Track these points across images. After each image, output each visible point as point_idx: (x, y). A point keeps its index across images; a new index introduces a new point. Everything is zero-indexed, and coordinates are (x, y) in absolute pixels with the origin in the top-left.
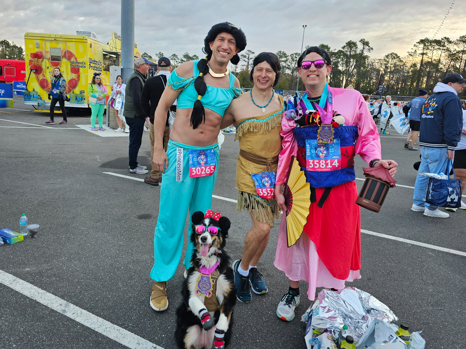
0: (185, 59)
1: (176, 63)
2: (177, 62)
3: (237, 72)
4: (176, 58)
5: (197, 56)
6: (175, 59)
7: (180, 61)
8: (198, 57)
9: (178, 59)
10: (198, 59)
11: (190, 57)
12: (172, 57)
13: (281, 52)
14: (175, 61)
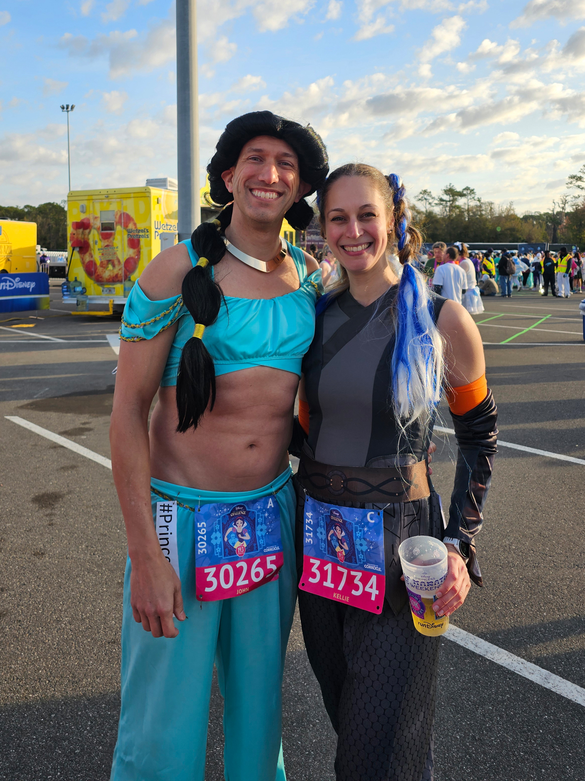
0: (448, 197)
1: (428, 206)
2: (430, 204)
3: (566, 212)
4: (428, 198)
5: (472, 188)
6: (426, 199)
7: (436, 202)
8: (473, 190)
9: (433, 198)
10: (473, 193)
11: (457, 192)
12: (421, 195)
14: (428, 203)
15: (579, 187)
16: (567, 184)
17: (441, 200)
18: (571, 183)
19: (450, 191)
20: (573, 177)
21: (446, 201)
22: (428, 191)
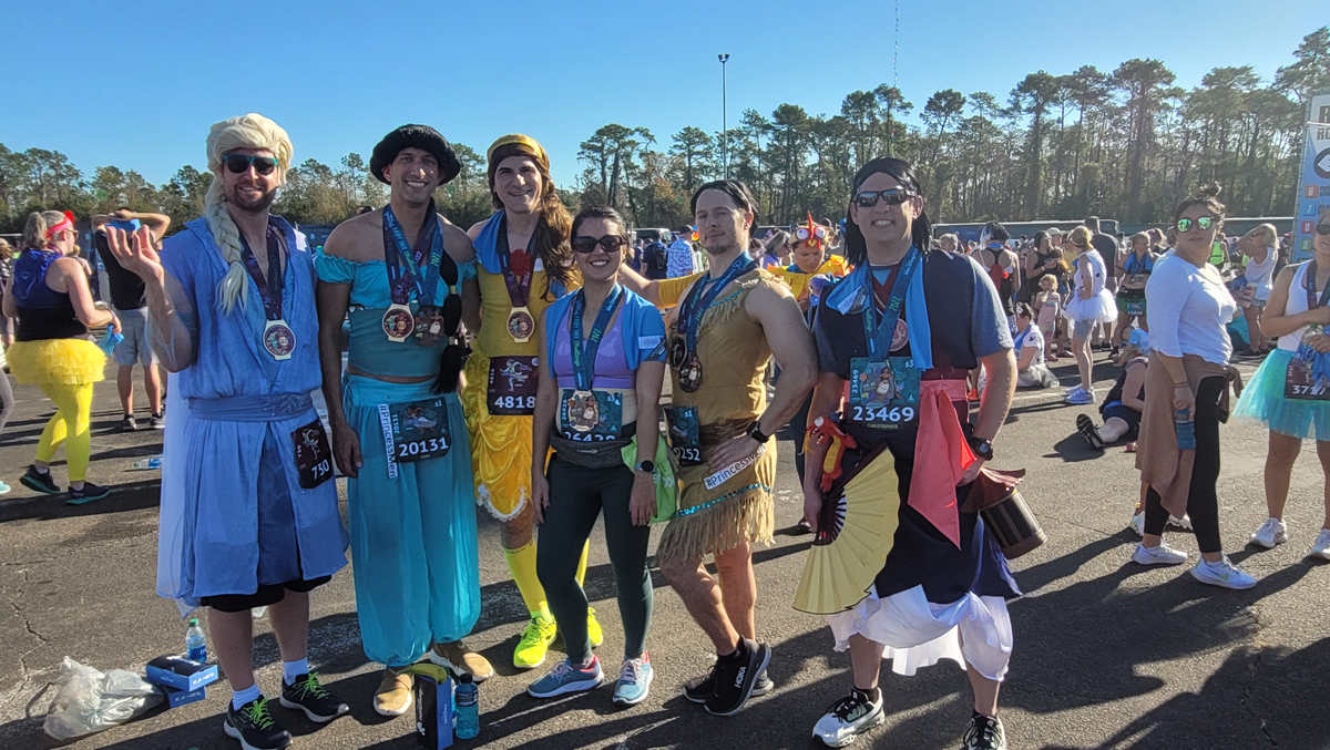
13: (688, 129)
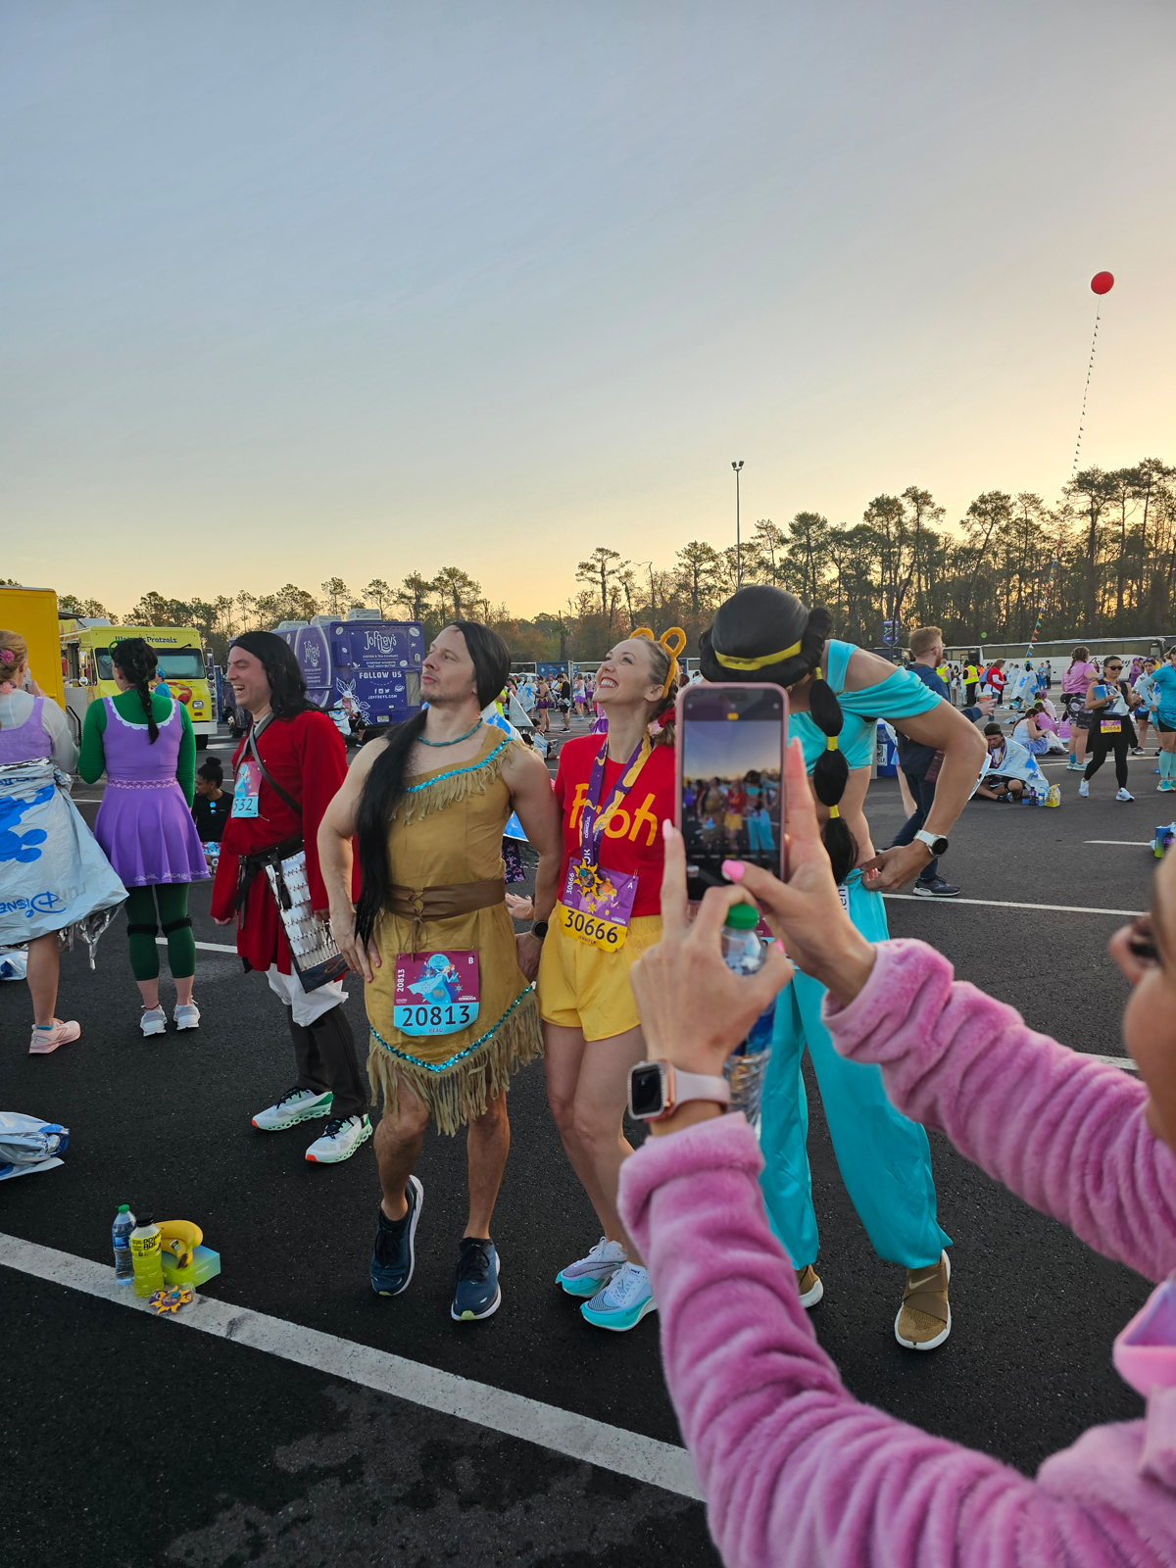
5: (463, 570)
15: (592, 580)
16: (577, 575)
17: (402, 596)
18: (582, 574)
19: (414, 583)
20: (583, 566)
21: (410, 598)
22: (383, 581)
